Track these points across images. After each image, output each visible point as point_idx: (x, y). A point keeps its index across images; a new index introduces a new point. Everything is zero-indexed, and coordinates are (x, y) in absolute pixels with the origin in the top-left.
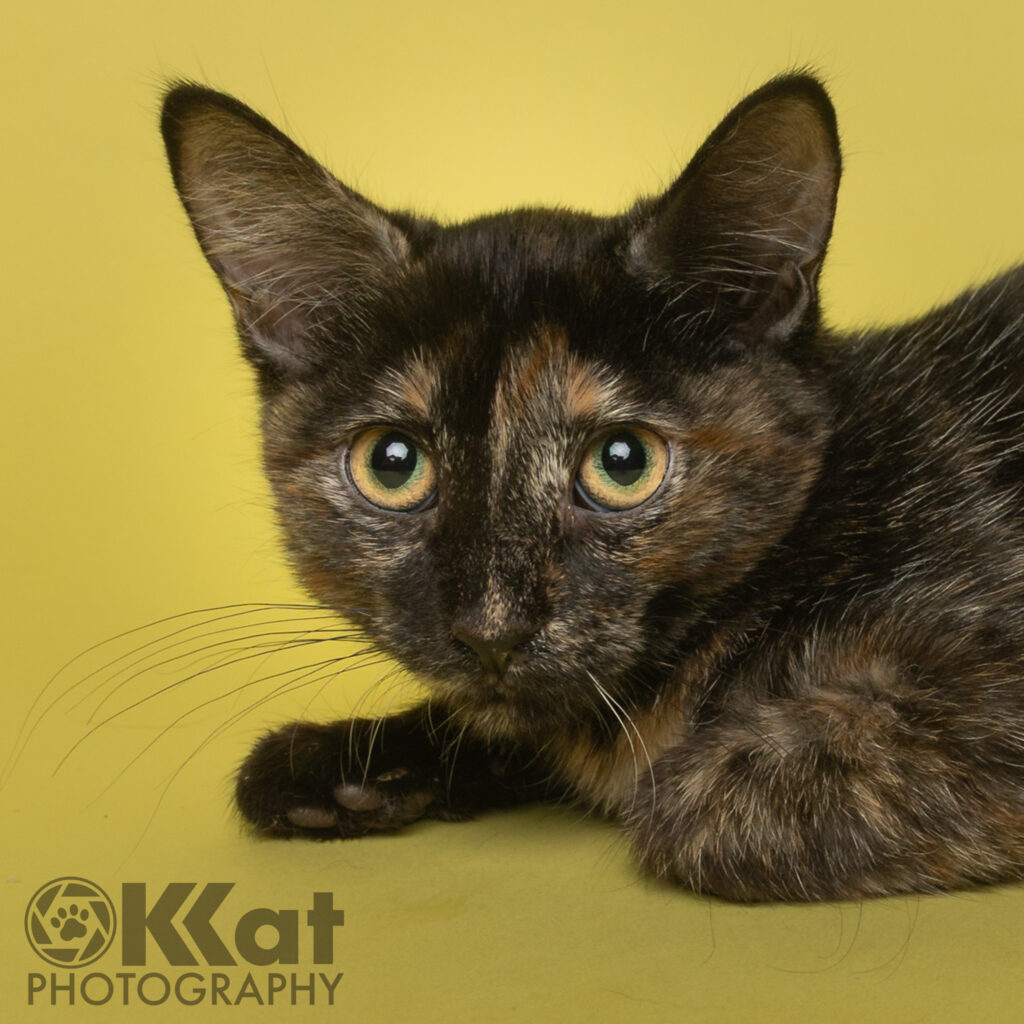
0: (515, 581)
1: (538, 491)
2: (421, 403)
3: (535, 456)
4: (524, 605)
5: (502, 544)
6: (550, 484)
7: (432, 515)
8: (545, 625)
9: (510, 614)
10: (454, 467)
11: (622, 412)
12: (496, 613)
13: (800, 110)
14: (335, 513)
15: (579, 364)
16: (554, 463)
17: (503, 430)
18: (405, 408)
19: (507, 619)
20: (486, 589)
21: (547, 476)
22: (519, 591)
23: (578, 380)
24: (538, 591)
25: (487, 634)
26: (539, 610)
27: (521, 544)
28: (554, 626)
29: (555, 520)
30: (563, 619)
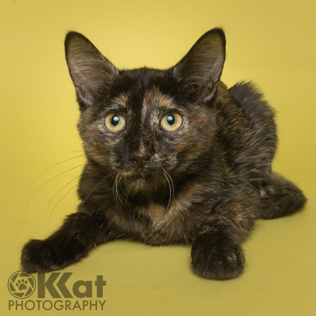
0: (147, 144)
1: (152, 124)
2: (123, 104)
3: (152, 115)
4: (149, 149)
5: (143, 135)
6: (155, 123)
8: (154, 155)
9: (146, 151)
10: (132, 119)
11: (173, 107)
12: (143, 150)
15: (162, 95)
16: (156, 118)
18: (120, 106)
19: (145, 152)
20: (140, 145)
21: (154, 121)
22: (148, 146)
23: (162, 98)
24: (153, 146)
25: (140, 155)
26: (152, 151)
27: (148, 135)
28: (156, 155)
29: (156, 131)
30: (158, 154)
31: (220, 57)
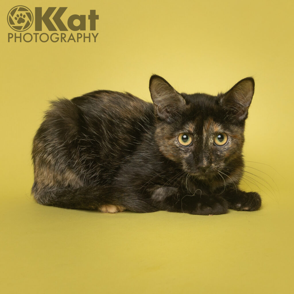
0: (208, 158)
1: (210, 144)
2: (192, 130)
3: (209, 139)
4: (209, 162)
5: (205, 152)
6: (211, 143)
7: (192, 147)
8: (211, 164)
9: (207, 163)
10: (197, 140)
11: (221, 131)
12: (205, 163)
13: (250, 83)
14: (177, 147)
15: (215, 123)
16: (212, 139)
17: (205, 134)
18: (189, 131)
19: (207, 164)
20: (203, 159)
21: (211, 141)
22: (208, 160)
23: (216, 125)
24: (211, 160)
25: (204, 166)
26: (210, 162)
27: (208, 152)
28: (213, 164)
29: (212, 149)
30: (214, 164)
31: (251, 93)
